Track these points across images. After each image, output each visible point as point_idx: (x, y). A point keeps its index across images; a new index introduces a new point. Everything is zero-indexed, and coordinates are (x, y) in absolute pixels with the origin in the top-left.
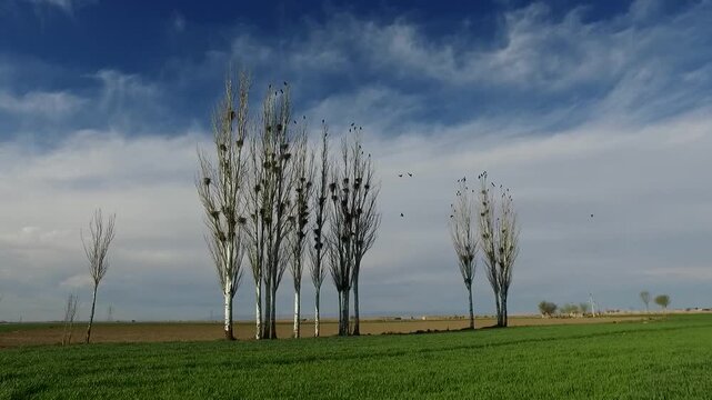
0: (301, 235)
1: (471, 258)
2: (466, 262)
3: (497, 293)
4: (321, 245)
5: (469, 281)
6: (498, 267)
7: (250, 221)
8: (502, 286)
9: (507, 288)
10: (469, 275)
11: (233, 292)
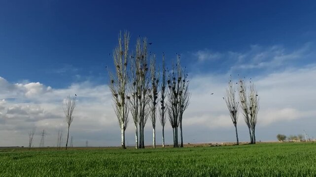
0: (155, 103)
1: (236, 112)
2: (233, 114)
3: (249, 128)
4: (164, 108)
5: (235, 123)
6: (249, 116)
7: (132, 98)
8: (252, 125)
9: (254, 126)
10: (235, 120)
11: (125, 128)
